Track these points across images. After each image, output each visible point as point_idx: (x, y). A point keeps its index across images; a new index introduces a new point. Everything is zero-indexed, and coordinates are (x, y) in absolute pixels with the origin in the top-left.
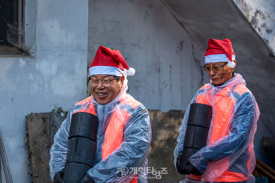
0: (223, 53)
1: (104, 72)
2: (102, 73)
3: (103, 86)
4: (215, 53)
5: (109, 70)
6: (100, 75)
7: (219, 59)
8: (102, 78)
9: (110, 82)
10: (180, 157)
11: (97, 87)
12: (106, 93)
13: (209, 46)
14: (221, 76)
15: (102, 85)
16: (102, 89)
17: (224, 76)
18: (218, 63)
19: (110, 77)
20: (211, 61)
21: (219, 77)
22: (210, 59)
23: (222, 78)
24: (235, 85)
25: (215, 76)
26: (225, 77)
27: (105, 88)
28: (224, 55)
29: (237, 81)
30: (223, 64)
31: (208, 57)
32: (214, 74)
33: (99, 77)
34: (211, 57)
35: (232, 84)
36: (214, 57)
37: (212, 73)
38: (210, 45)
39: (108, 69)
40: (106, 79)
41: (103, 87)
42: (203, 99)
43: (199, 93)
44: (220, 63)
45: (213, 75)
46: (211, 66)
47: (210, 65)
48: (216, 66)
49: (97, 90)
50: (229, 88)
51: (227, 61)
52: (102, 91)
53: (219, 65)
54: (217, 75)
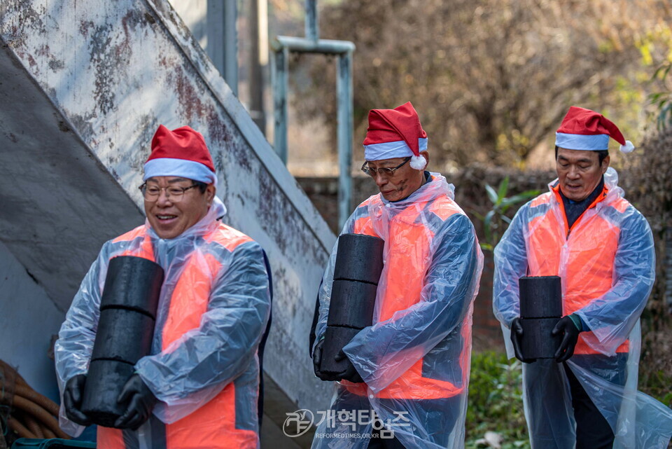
0: (399, 138)
1: (172, 170)
2: (167, 172)
3: (168, 200)
4: (384, 139)
5: (182, 168)
6: (164, 177)
7: (392, 153)
8: (167, 183)
9: (182, 193)
10: (321, 343)
11: (157, 203)
12: (174, 216)
13: (370, 124)
14: (400, 186)
15: (166, 199)
16: (166, 207)
17: (405, 184)
18: (390, 161)
19: (183, 182)
20: (377, 156)
21: (395, 187)
22: (373, 152)
23: (402, 189)
24: (430, 199)
25: (387, 186)
26: (408, 187)
27: (173, 204)
28: (401, 144)
29: (435, 190)
30: (402, 162)
31: (369, 148)
32: (385, 181)
33: (162, 181)
34: (376, 148)
35: (425, 197)
36: (381, 148)
37: (380, 180)
38: (374, 123)
39: (181, 166)
40: (177, 186)
41: (168, 203)
42: (368, 227)
43: (359, 214)
44: (394, 161)
45: (383, 185)
46: (378, 167)
47: (375, 163)
48: (386, 166)
49: (156, 210)
50: (420, 205)
51: (408, 155)
52: (167, 211)
53: (392, 166)
54: (390, 183)
